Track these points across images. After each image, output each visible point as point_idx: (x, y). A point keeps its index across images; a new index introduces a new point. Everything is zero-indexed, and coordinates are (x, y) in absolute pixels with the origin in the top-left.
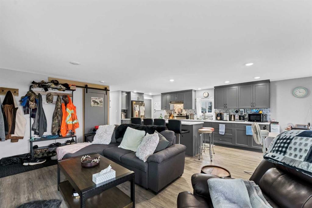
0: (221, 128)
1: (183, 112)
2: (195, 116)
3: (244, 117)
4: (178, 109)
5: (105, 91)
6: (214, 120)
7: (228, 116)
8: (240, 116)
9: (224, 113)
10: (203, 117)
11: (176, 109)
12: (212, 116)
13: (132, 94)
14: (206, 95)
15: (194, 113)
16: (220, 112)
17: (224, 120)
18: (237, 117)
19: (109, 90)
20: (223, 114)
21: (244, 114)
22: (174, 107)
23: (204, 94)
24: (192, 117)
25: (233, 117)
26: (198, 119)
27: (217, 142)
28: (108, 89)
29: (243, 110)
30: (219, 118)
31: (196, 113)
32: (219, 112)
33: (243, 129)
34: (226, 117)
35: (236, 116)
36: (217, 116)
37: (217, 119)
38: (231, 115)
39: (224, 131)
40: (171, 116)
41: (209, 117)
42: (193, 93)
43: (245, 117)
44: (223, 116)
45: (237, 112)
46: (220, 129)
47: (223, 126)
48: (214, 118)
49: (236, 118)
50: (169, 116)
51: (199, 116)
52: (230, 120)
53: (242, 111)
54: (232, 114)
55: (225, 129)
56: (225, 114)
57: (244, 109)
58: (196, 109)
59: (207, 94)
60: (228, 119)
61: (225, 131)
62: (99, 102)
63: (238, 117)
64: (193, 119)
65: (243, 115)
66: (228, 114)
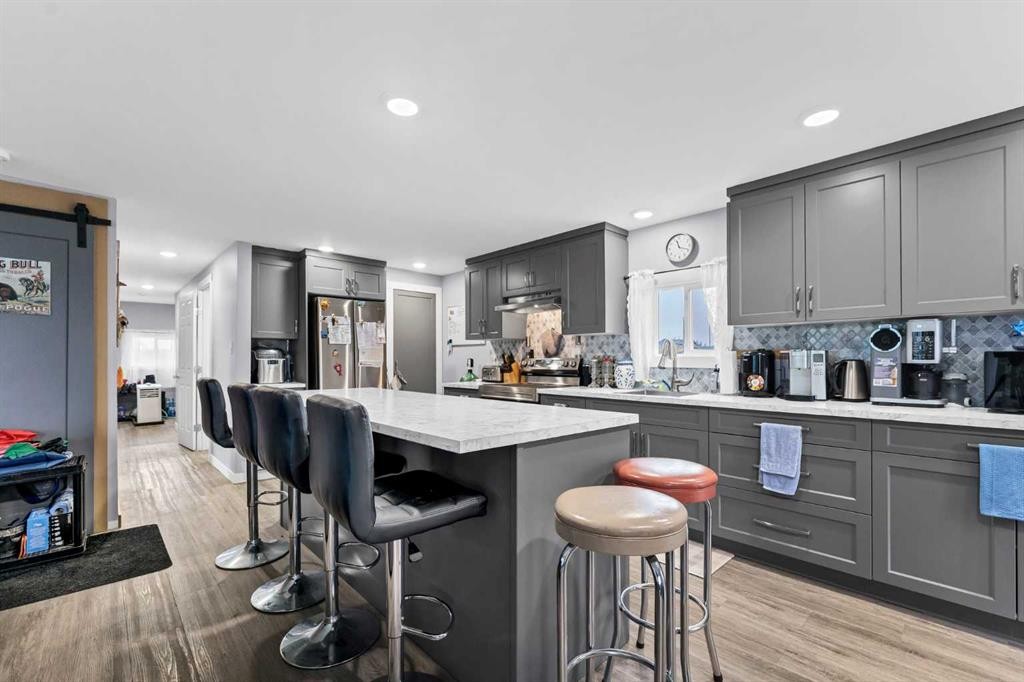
0: (773, 451)
1: (566, 349)
2: (622, 370)
3: (940, 374)
4: (542, 336)
5: (73, 226)
6: (727, 397)
7: (822, 367)
8: (909, 373)
9: (792, 353)
10: (666, 376)
11: (537, 336)
12: (717, 371)
13: (311, 261)
14: (680, 252)
15: (620, 356)
16: (764, 343)
17: (793, 391)
18: (886, 375)
19: (107, 223)
20: (787, 356)
21: (943, 355)
22: (524, 324)
23: (673, 245)
24: (606, 376)
25: (851, 375)
26: (637, 385)
27: (742, 535)
28: (95, 212)
29: (936, 326)
30: (756, 382)
31: (628, 356)
32: (757, 346)
33: (948, 467)
34: (806, 372)
35: (876, 372)
36: (748, 365)
37: (747, 388)
38: (844, 364)
39: (794, 470)
40: (510, 370)
41: (696, 373)
42: (610, 242)
43: (950, 376)
44: (785, 370)
45: (885, 340)
46: (764, 456)
47: (787, 434)
48: (728, 379)
49: (876, 382)
50: (502, 371)
51: (645, 369)
52: (835, 391)
53: (931, 334)
54: (844, 353)
55: (804, 457)
56: (798, 358)
57: (945, 320)
58: (627, 331)
59: (687, 245)
60: (820, 390)
61: (803, 469)
62: (19, 289)
63: (896, 372)
64: (614, 386)
65: (937, 360)
66: (818, 358)
